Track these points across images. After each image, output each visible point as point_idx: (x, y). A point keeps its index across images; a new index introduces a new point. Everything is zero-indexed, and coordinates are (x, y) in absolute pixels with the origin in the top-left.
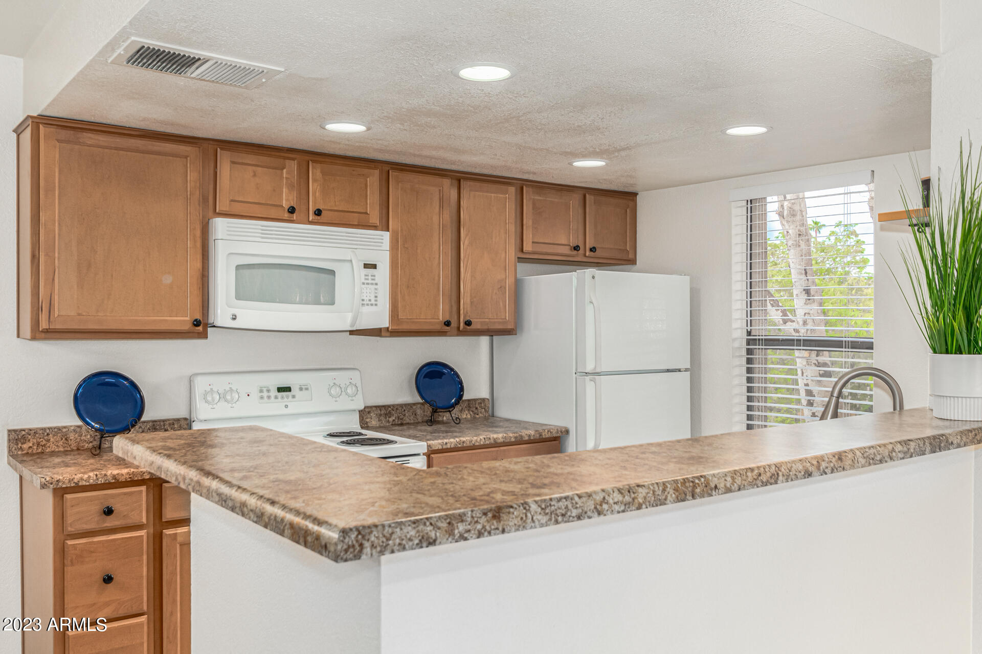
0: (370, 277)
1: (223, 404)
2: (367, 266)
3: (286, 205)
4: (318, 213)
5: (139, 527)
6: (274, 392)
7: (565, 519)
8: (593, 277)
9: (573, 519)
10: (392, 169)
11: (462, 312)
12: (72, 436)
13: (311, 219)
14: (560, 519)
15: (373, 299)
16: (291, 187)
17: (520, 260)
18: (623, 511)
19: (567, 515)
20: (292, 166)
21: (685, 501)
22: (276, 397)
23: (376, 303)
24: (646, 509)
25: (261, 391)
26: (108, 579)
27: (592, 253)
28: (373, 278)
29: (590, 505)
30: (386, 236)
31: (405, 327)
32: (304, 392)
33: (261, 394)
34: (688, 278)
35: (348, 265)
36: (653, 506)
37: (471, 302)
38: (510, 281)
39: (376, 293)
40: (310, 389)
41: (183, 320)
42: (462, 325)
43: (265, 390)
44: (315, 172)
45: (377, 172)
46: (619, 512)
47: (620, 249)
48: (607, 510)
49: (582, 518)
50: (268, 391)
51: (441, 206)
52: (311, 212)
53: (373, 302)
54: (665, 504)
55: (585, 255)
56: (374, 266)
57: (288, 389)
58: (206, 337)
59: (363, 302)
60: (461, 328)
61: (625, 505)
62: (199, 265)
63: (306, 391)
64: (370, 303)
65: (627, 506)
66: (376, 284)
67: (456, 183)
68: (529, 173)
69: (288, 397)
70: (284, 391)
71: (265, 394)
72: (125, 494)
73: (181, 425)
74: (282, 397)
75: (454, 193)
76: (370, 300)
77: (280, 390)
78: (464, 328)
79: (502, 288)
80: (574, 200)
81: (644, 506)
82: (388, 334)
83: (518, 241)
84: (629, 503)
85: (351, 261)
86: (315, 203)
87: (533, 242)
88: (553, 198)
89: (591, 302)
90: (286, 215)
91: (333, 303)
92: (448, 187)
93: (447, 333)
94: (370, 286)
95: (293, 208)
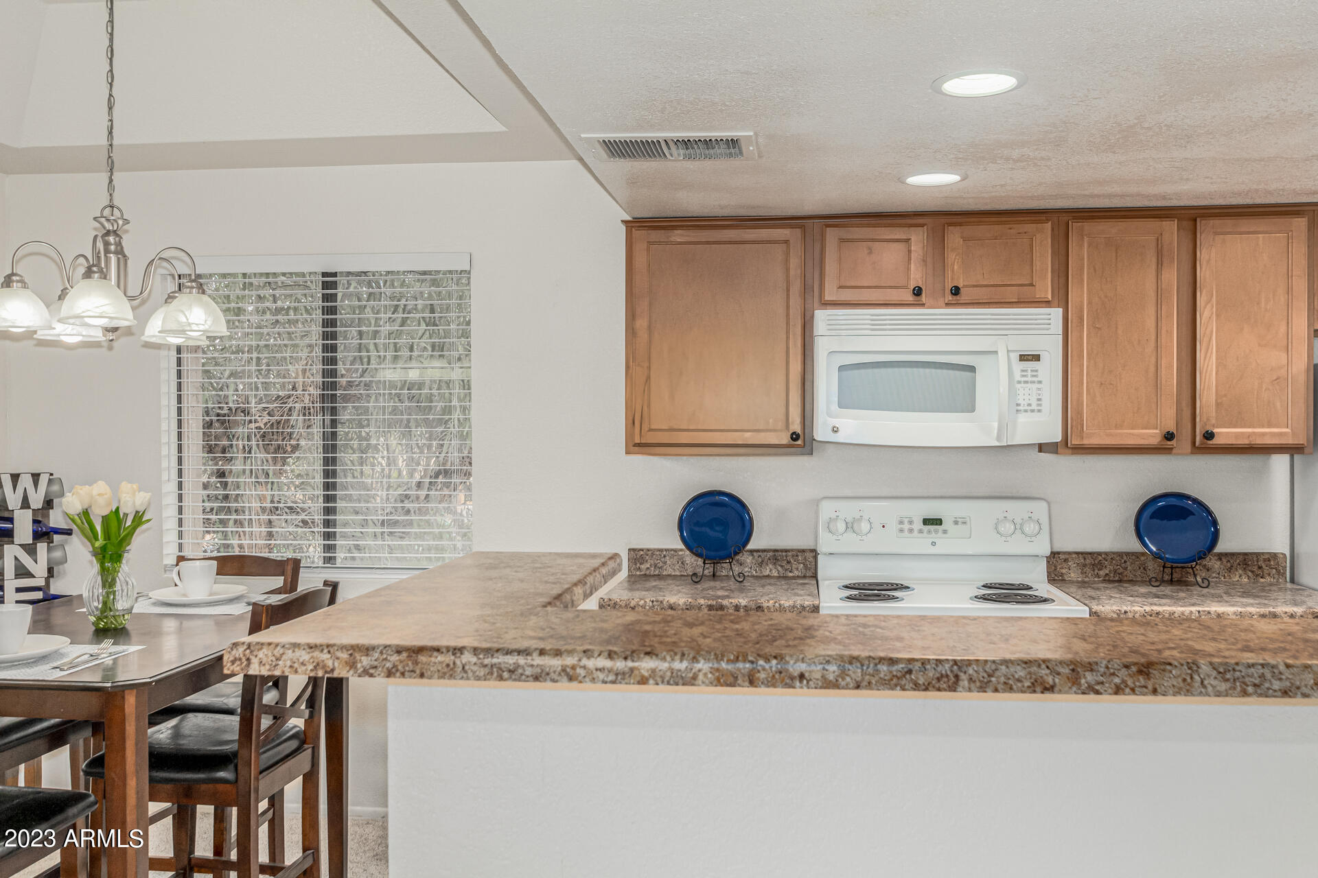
0: (1029, 373)
1: (850, 536)
2: (1023, 358)
3: (910, 285)
4: (957, 291)
6: (918, 524)
7: (513, 677)
9: (528, 679)
10: (1074, 218)
11: (1198, 420)
13: (945, 299)
14: (506, 675)
15: (1034, 403)
18: (613, 682)
19: (516, 673)
20: (921, 234)
21: (734, 686)
22: (921, 531)
23: (1039, 408)
24: (656, 686)
25: (901, 523)
28: (1034, 373)
30: (1057, 313)
31: (1095, 441)
32: (960, 526)
33: (902, 526)
35: (994, 357)
36: (668, 683)
37: (1218, 405)
39: (1039, 395)
40: (968, 522)
42: (1198, 438)
43: (906, 521)
44: (953, 237)
45: (1050, 225)
46: (604, 682)
48: (585, 677)
49: (541, 679)
50: (911, 522)
51: (1160, 263)
52: (946, 292)
53: (1034, 407)
54: (693, 685)
56: (1037, 358)
57: (938, 522)
58: (811, 453)
59: (1019, 408)
61: (617, 675)
63: (964, 526)
64: (1029, 408)
65: (619, 677)
66: (1040, 382)
67: (1189, 223)
69: (936, 532)
70: (932, 524)
71: (906, 526)
73: (805, 557)
74: (929, 532)
75: (1184, 238)
76: (1029, 405)
77: (926, 522)
78: (1202, 443)
79: (1283, 381)
81: (651, 681)
82: (1062, 451)
84: (624, 674)
85: (999, 352)
86: (952, 279)
90: (910, 298)
91: (972, 409)
92: (1170, 229)
93: (1174, 451)
94: (1029, 385)
95: (920, 289)
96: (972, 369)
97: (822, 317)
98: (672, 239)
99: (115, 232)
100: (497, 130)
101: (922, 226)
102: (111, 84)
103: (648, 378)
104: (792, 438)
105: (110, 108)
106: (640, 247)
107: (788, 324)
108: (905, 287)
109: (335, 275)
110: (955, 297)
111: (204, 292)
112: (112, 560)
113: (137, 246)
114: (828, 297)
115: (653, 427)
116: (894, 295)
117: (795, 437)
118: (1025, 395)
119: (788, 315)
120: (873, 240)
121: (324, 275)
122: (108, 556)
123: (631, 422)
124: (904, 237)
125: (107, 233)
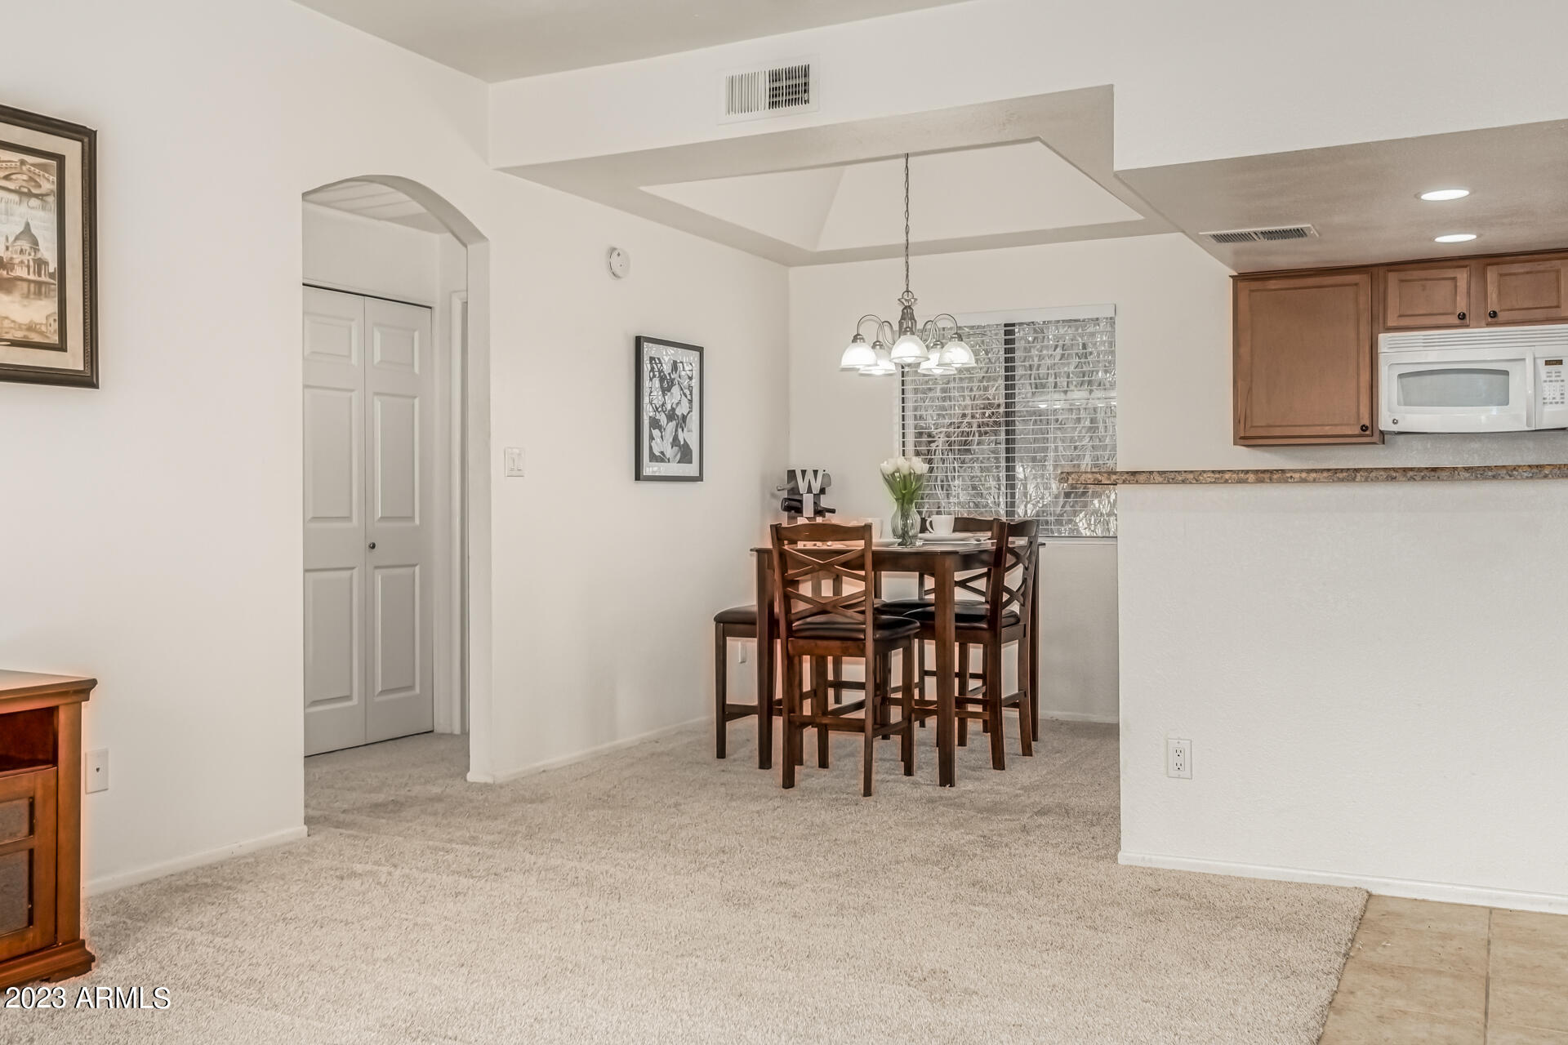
0: (1553, 375)
2: (1548, 363)
3: (1457, 312)
4: (1495, 314)
13: (1484, 321)
15: (1558, 397)
20: (1464, 273)
23: (1562, 400)
28: (1558, 374)
35: (1521, 364)
39: (1562, 390)
44: (1492, 274)
52: (1485, 315)
53: (1558, 400)
56: (1559, 362)
58: (1374, 443)
59: (1545, 401)
62: (1367, 377)
64: (1554, 401)
66: (1562, 381)
76: (1554, 398)
85: (1525, 359)
86: (1491, 305)
90: (1457, 321)
91: (1506, 403)
95: (1464, 314)
96: (1506, 373)
97: (1384, 339)
98: (1268, 287)
99: (909, 307)
100: (1136, 219)
101: (1466, 266)
102: (907, 219)
103: (1250, 390)
104: (1362, 429)
105: (907, 233)
106: (1243, 296)
107: (1358, 345)
108: (1452, 314)
109: (1013, 325)
110: (1493, 319)
111: (962, 340)
112: (908, 503)
113: (921, 315)
114: (1390, 324)
115: (1255, 424)
116: (1442, 320)
117: (1364, 428)
118: (1549, 391)
119: (1358, 339)
120: (1426, 279)
121: (1006, 325)
122: (905, 501)
123: (1237, 421)
124: (1452, 276)
125: (906, 307)
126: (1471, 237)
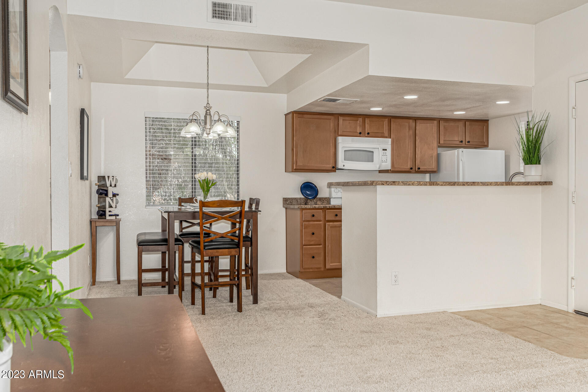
0: (385, 153)
1: (339, 193)
2: (383, 150)
3: (358, 132)
4: (368, 133)
5: (320, 221)
8: (462, 152)
10: (392, 118)
11: (417, 165)
12: (299, 200)
13: (366, 135)
15: (385, 160)
16: (360, 126)
17: (439, 147)
20: (361, 119)
26: (313, 234)
27: (468, 143)
29: (411, 183)
30: (390, 140)
31: (397, 170)
34: (504, 151)
35: (377, 149)
37: (420, 162)
38: (435, 154)
39: (387, 158)
41: (330, 166)
42: (417, 169)
44: (367, 121)
45: (387, 119)
47: (481, 142)
51: (409, 129)
52: (366, 134)
53: (386, 161)
55: (466, 144)
56: (386, 150)
58: (336, 172)
59: (383, 161)
60: (416, 170)
62: (334, 150)
66: (387, 156)
67: (415, 121)
68: (441, 116)
72: (317, 212)
73: (327, 199)
75: (414, 124)
78: (417, 170)
79: (432, 157)
80: (461, 124)
82: (391, 172)
83: (438, 140)
85: (378, 148)
86: (367, 131)
87: (444, 140)
88: (452, 124)
89: (462, 160)
90: (359, 135)
91: (373, 161)
92: (412, 122)
93: (412, 172)
94: (385, 156)
95: (361, 132)
96: (373, 152)
97: (340, 139)
98: (304, 117)
99: (209, 110)
103: (298, 152)
106: (295, 119)
110: (368, 135)
114: (340, 134)
115: (299, 165)
116: (355, 134)
117: (333, 167)
118: (384, 158)
119: (331, 138)
120: (350, 120)
124: (357, 120)
125: (207, 110)
126: (380, 109)
